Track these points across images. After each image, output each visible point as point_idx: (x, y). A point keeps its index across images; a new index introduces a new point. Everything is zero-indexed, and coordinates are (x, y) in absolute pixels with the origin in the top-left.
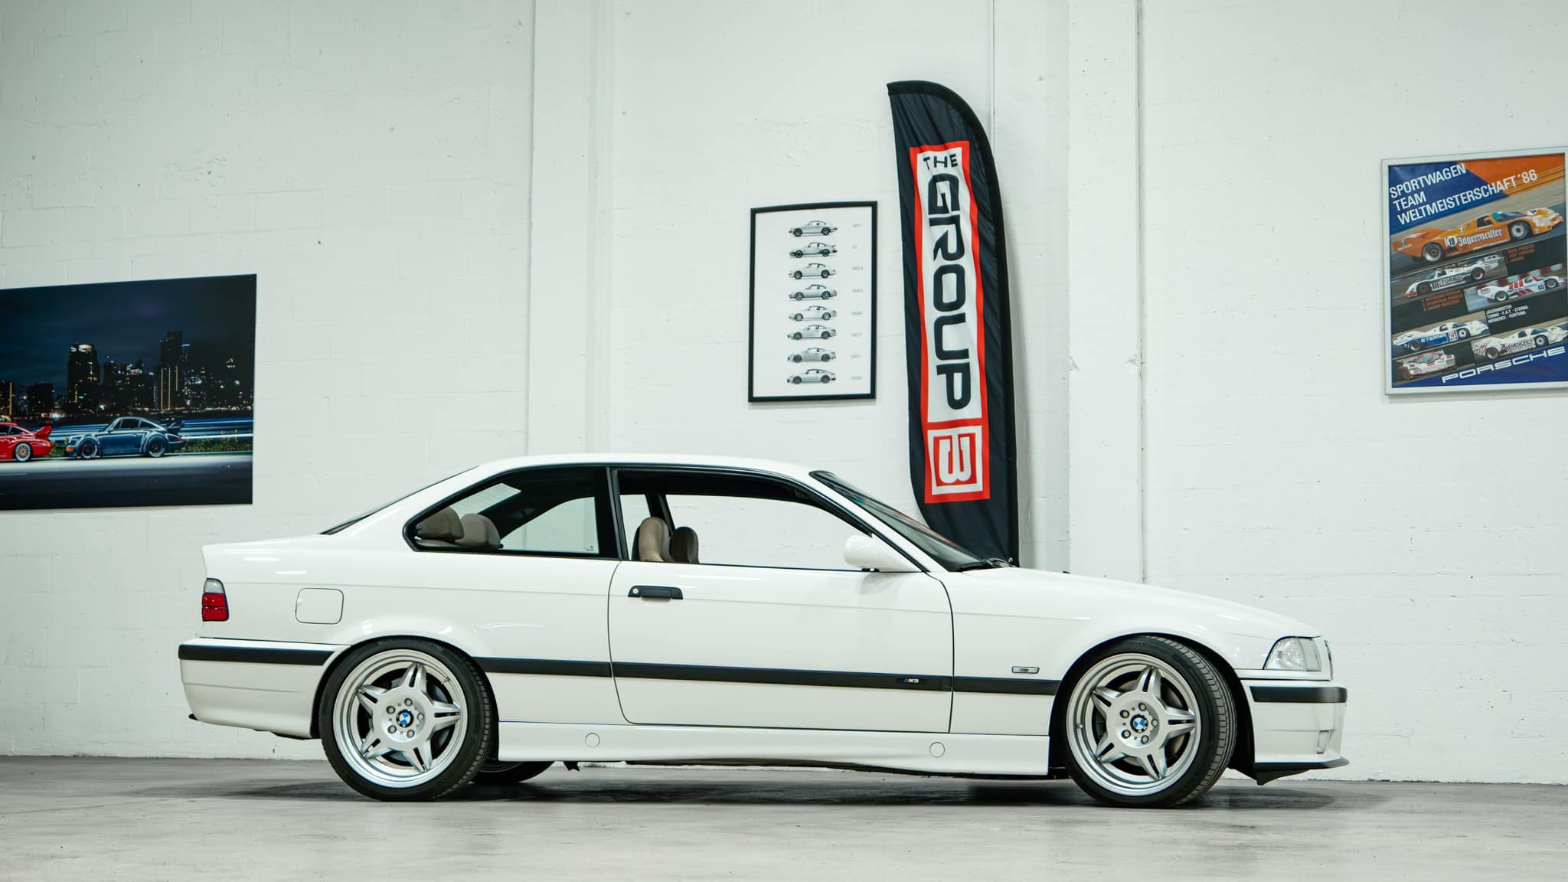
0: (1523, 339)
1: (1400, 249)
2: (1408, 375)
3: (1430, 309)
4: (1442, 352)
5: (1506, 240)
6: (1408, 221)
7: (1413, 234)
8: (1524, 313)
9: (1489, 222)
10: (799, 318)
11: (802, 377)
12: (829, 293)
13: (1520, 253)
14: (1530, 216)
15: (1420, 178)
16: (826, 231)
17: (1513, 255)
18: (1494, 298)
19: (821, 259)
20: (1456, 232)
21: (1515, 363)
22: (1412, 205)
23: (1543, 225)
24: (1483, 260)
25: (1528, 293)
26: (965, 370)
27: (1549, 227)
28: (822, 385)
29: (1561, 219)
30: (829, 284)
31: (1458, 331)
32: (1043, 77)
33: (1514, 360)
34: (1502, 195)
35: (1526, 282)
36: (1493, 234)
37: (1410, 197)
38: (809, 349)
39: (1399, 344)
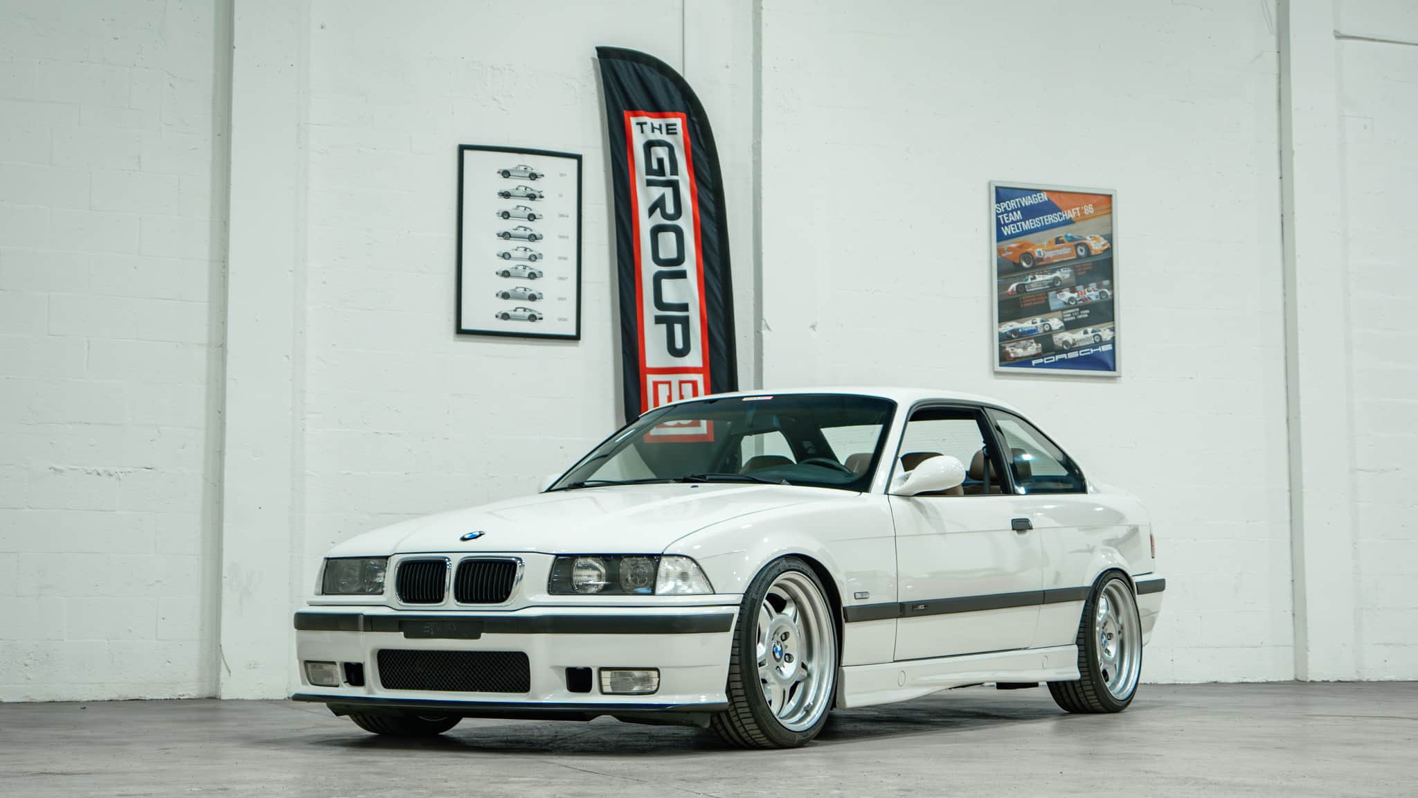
0: (1087, 335)
1: (1004, 255)
2: (1010, 357)
3: (1025, 305)
4: (1033, 341)
5: (1074, 257)
6: (1010, 233)
7: (1013, 244)
8: (1086, 316)
9: (1063, 242)
10: (507, 256)
11: (510, 313)
12: (535, 236)
13: (1083, 269)
14: (1089, 241)
15: (1017, 200)
16: (533, 176)
17: (1079, 270)
18: (1067, 301)
19: (527, 203)
20: (1042, 246)
21: (1081, 355)
22: (1012, 220)
23: (1097, 248)
24: (1060, 271)
25: (1089, 301)
26: (685, 322)
27: (1101, 251)
28: (529, 323)
29: (1108, 245)
30: (535, 227)
31: (1044, 325)
32: (729, 65)
33: (1080, 352)
34: (1069, 222)
35: (1088, 291)
36: (1065, 251)
37: (1010, 214)
38: (517, 288)
39: (1003, 332)
